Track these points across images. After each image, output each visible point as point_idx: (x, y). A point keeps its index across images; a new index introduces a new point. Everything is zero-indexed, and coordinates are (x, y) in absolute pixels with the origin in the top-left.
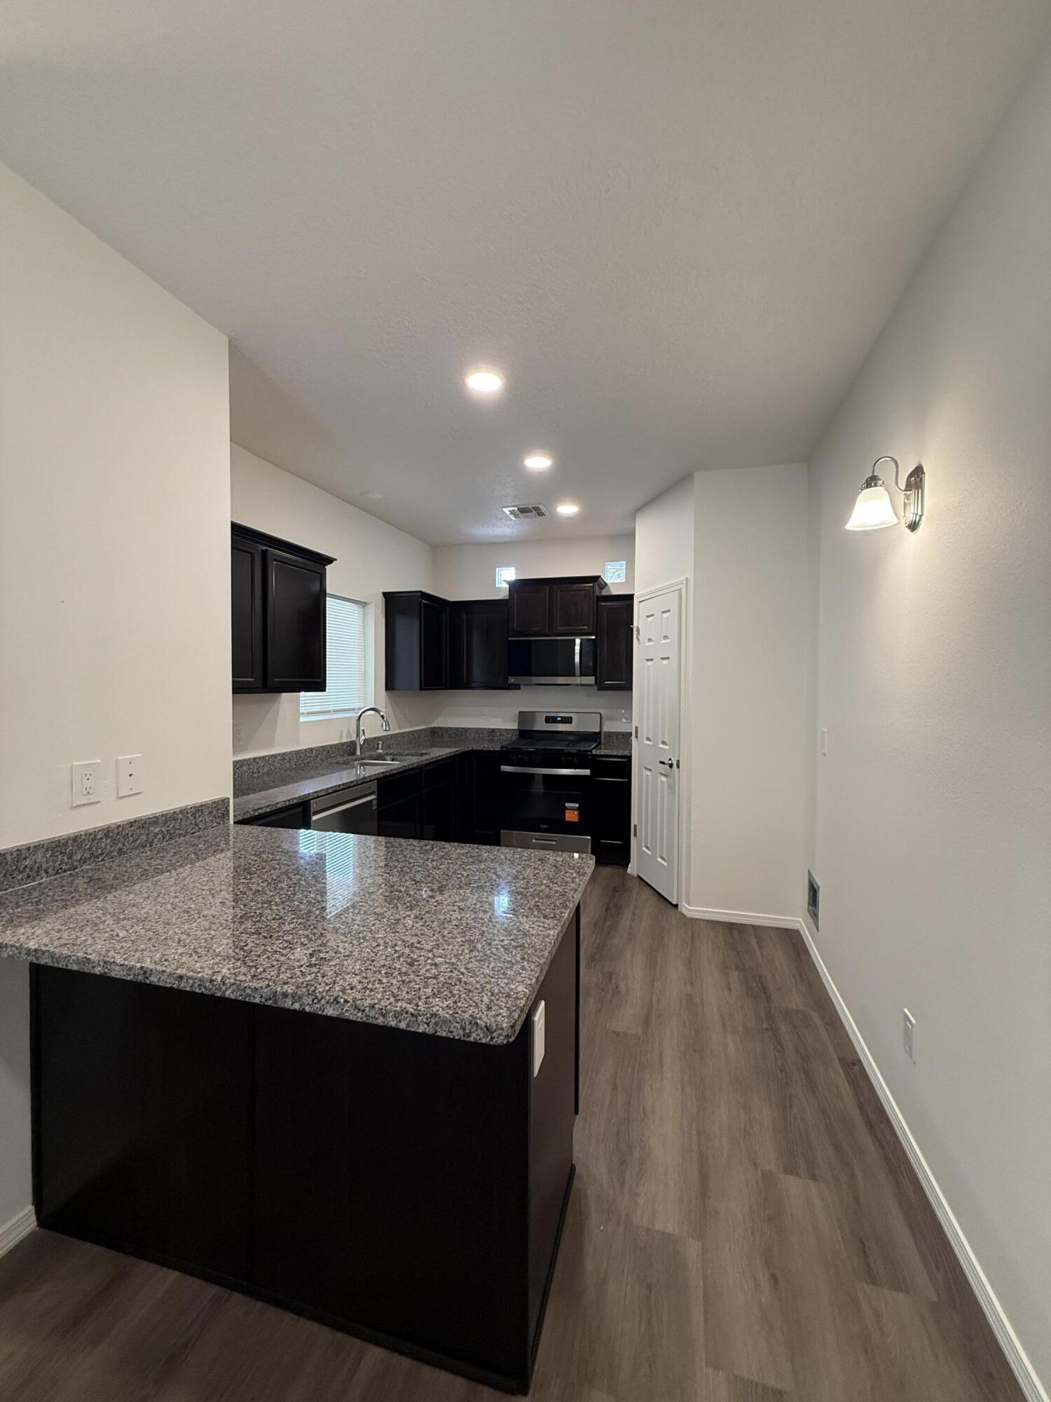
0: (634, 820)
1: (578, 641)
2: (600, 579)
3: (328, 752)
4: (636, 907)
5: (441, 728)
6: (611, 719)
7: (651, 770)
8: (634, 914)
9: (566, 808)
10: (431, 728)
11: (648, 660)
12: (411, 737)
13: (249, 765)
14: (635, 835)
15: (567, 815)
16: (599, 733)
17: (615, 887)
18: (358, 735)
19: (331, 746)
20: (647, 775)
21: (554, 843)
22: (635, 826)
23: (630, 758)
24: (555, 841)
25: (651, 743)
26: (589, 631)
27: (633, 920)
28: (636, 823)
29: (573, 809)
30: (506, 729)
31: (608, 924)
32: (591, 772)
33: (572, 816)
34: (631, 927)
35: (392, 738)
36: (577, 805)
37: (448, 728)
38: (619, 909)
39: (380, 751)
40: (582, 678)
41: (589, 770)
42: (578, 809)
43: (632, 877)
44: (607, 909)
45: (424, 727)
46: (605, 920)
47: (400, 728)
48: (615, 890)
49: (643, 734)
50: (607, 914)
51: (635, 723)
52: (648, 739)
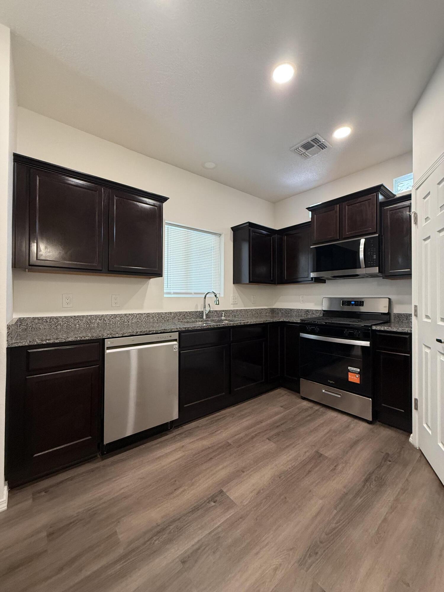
0: (415, 394)
1: (363, 241)
2: (382, 188)
3: (184, 315)
4: (404, 490)
5: (278, 309)
6: (401, 303)
7: (430, 348)
8: (397, 500)
9: (349, 371)
10: (270, 309)
11: (425, 240)
12: (254, 313)
13: (121, 317)
14: (416, 409)
15: (349, 376)
16: (389, 314)
17: (388, 454)
18: (205, 307)
19: (186, 312)
20: (426, 353)
21: (339, 396)
22: (416, 400)
23: (410, 334)
24: (340, 395)
25: (429, 321)
26: (373, 231)
27: (393, 508)
28: (417, 397)
29: (355, 373)
30: (316, 310)
31: (359, 501)
32: (370, 344)
33: (354, 377)
34: (385, 520)
35: (237, 311)
36: (359, 370)
37: (281, 309)
38: (381, 484)
39: (223, 318)
40: (366, 268)
41: (369, 342)
42: (359, 373)
43: (412, 447)
44: (367, 480)
45: (266, 307)
46: (357, 495)
47: (245, 307)
48: (387, 457)
49: (422, 312)
50: (364, 486)
51: (415, 302)
52: (427, 317)
